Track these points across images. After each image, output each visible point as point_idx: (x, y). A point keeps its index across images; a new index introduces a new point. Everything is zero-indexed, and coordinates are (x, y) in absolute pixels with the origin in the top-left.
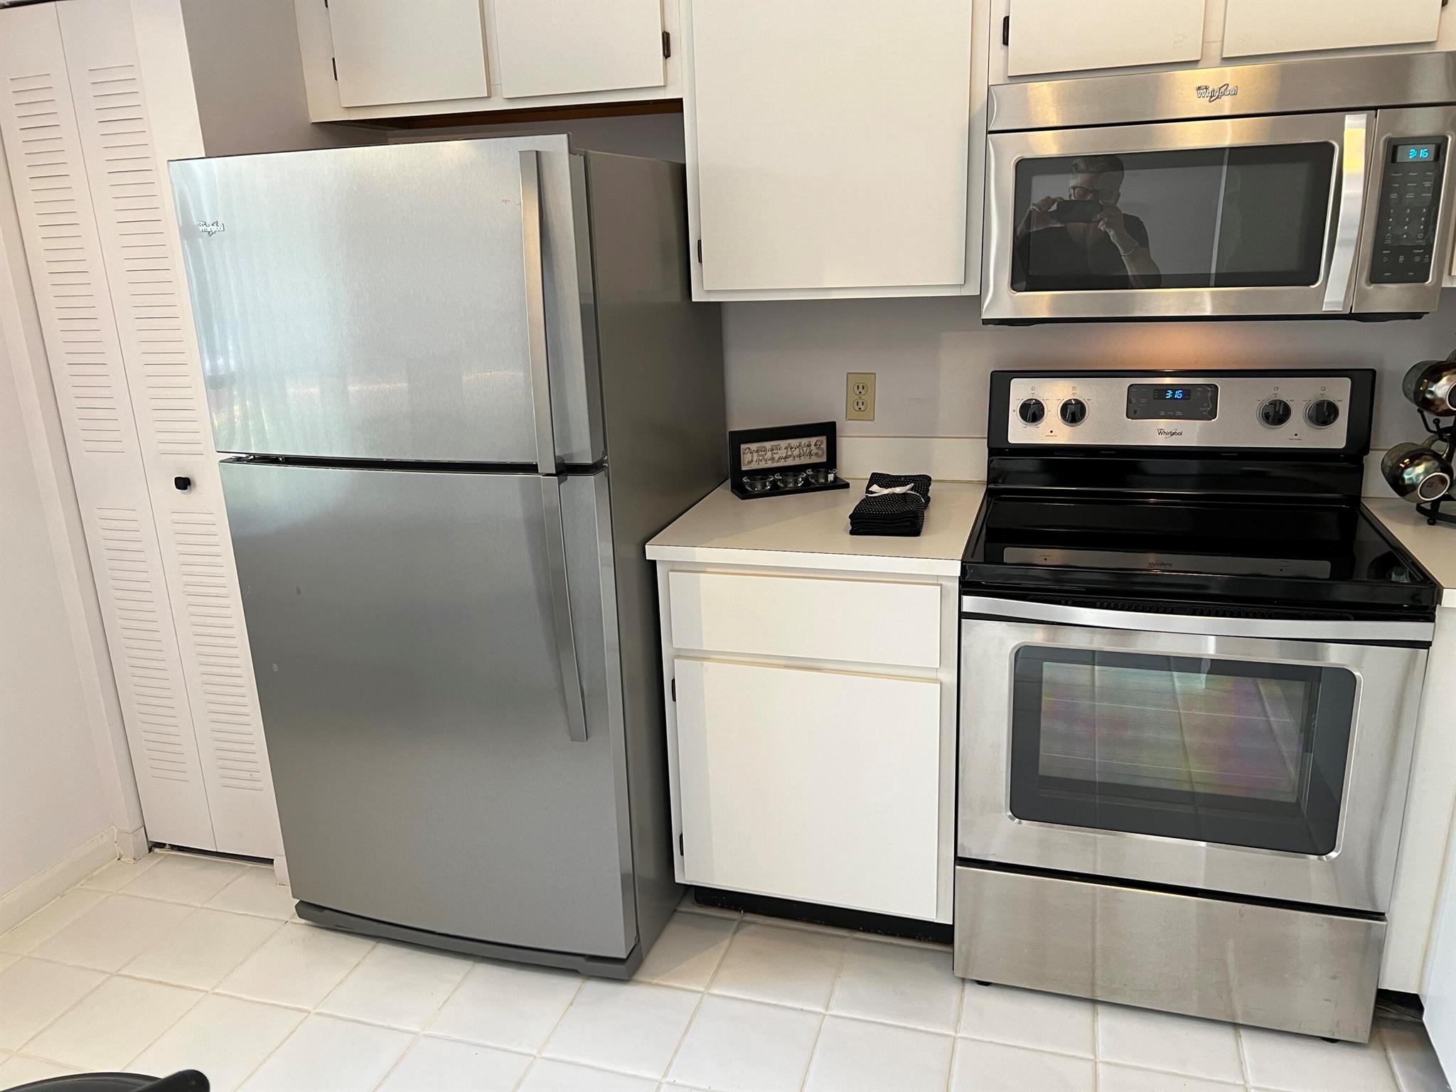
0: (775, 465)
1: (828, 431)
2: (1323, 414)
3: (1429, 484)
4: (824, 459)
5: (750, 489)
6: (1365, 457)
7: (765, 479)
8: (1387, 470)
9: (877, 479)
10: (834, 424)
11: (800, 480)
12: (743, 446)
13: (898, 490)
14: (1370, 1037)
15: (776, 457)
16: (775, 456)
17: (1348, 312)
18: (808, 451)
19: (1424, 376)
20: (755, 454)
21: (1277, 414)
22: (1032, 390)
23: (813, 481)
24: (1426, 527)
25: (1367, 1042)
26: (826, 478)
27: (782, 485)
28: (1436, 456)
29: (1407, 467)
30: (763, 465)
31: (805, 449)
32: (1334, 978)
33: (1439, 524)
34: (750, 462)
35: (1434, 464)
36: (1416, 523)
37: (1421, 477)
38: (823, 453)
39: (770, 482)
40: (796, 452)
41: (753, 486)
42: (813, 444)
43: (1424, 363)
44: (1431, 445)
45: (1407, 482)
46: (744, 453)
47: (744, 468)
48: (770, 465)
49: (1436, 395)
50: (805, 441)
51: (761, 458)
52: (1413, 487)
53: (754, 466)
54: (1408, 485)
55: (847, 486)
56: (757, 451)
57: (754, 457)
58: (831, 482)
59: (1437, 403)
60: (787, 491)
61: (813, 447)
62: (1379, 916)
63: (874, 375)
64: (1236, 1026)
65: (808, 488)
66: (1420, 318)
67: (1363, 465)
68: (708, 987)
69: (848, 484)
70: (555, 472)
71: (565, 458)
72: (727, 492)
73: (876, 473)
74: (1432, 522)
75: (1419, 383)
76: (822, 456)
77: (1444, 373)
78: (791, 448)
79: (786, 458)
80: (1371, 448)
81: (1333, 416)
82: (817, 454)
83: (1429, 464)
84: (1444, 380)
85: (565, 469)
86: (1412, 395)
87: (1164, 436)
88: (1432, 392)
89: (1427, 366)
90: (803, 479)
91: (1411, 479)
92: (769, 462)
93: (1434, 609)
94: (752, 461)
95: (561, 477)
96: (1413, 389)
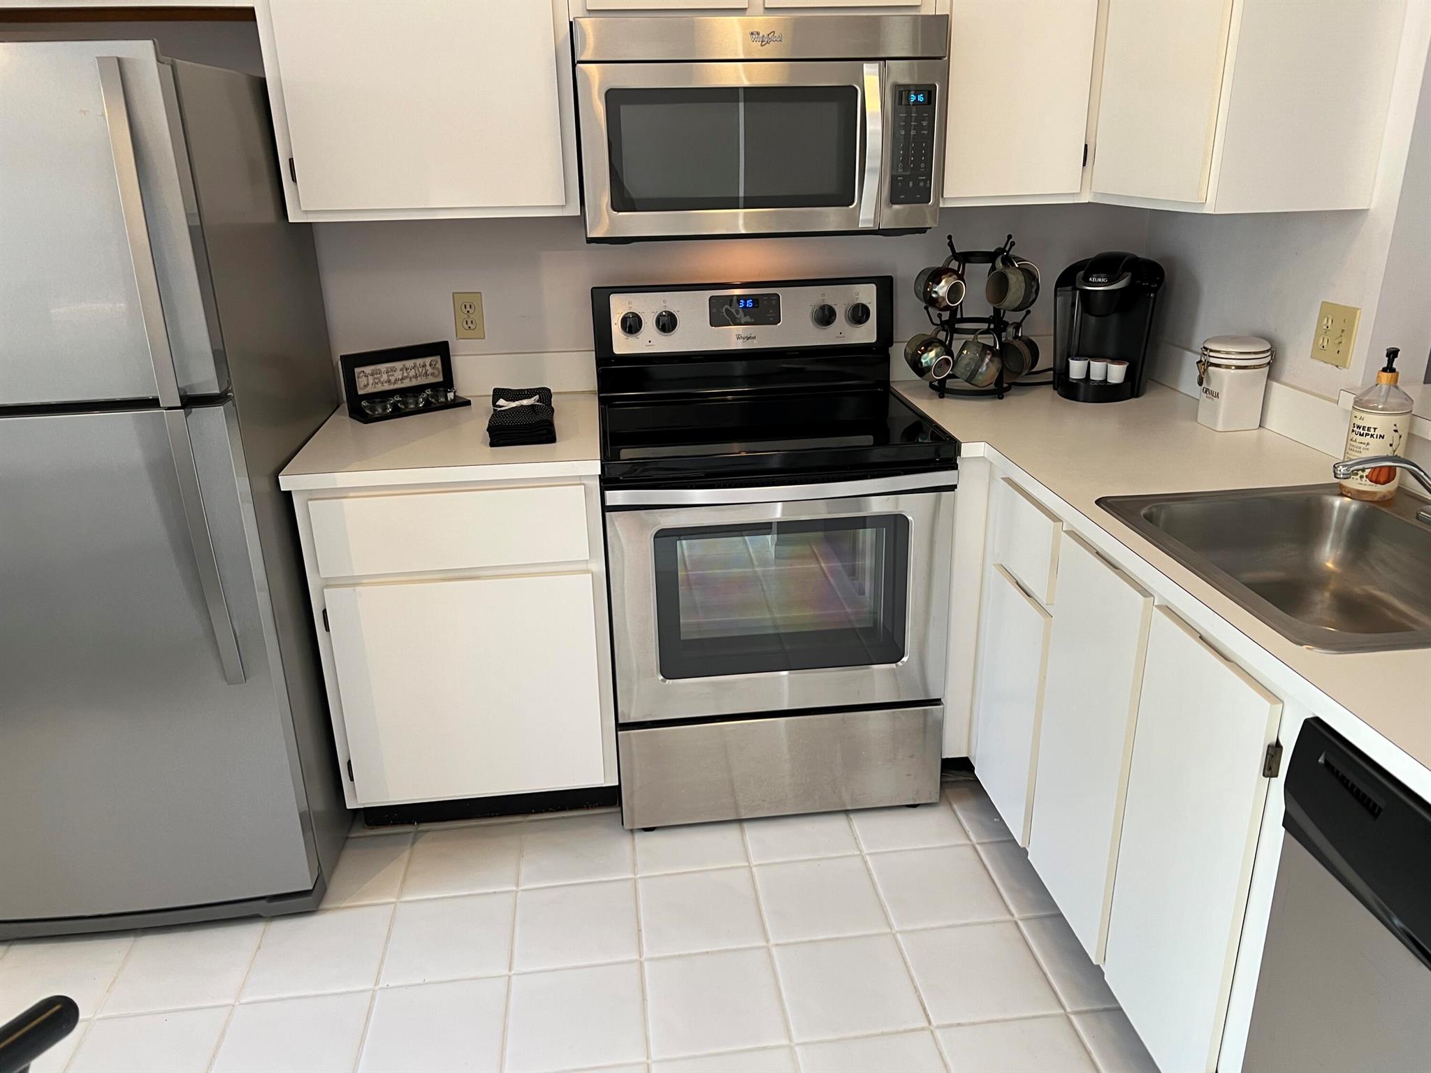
0: (392, 387)
1: (441, 350)
2: (859, 314)
3: (939, 365)
4: (440, 379)
5: (370, 413)
6: (890, 348)
7: (385, 402)
8: (909, 357)
9: (499, 393)
10: (446, 344)
11: (421, 400)
12: (357, 370)
13: (525, 402)
14: (940, 796)
15: (392, 379)
16: (390, 378)
17: (877, 228)
18: (422, 371)
19: (928, 280)
20: (370, 378)
21: (825, 316)
22: (629, 304)
23: (433, 400)
24: (937, 401)
25: (938, 801)
26: (446, 397)
27: (403, 407)
28: (942, 343)
29: (923, 353)
30: (380, 388)
31: (420, 370)
32: (912, 756)
33: (947, 397)
34: (366, 386)
35: (941, 349)
36: (930, 398)
37: (934, 360)
38: (439, 372)
39: (391, 404)
40: (412, 373)
41: (373, 409)
42: (428, 364)
43: (928, 269)
44: (937, 335)
45: (924, 365)
46: (358, 378)
47: (360, 392)
48: (387, 387)
49: (938, 295)
50: (419, 361)
51: (377, 381)
52: (929, 368)
53: (370, 390)
54: (925, 367)
55: (468, 403)
56: (372, 375)
57: (370, 380)
58: (452, 400)
59: (940, 300)
60: (409, 412)
61: (428, 367)
62: (937, 702)
63: (479, 295)
64: (846, 812)
65: (429, 408)
66: (925, 232)
67: (889, 355)
68: (399, 896)
69: (470, 401)
70: (180, 405)
71: (187, 390)
72: (346, 418)
73: (498, 389)
74: (942, 396)
75: (927, 286)
76: (438, 376)
77: (943, 277)
78: (407, 369)
79: (402, 379)
80: (894, 341)
81: (865, 317)
82: (433, 374)
83: (938, 349)
84: (943, 283)
85: (190, 401)
86: (922, 296)
87: (741, 341)
88: (936, 292)
89: (931, 271)
90: (424, 399)
91: (926, 362)
92: (386, 385)
93: (956, 460)
94: (368, 384)
95: (187, 410)
96: (922, 290)
